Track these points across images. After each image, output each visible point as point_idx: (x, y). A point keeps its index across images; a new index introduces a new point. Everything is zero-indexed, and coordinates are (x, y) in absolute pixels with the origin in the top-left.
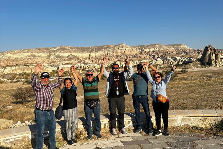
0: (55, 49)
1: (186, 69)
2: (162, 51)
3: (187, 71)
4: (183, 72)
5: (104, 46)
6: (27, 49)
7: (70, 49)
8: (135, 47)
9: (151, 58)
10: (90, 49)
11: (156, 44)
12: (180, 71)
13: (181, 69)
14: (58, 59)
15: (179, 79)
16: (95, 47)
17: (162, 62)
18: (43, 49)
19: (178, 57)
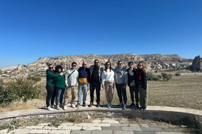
0: (87, 56)
1: (180, 73)
2: (161, 59)
3: (180, 75)
4: (177, 75)
5: (119, 55)
6: (69, 56)
7: (96, 56)
8: (141, 56)
9: (153, 64)
10: (110, 56)
11: (157, 54)
12: (175, 74)
13: (176, 73)
14: (88, 62)
15: (173, 80)
16: (113, 55)
17: (162, 67)
18: (80, 56)
19: (174, 64)
